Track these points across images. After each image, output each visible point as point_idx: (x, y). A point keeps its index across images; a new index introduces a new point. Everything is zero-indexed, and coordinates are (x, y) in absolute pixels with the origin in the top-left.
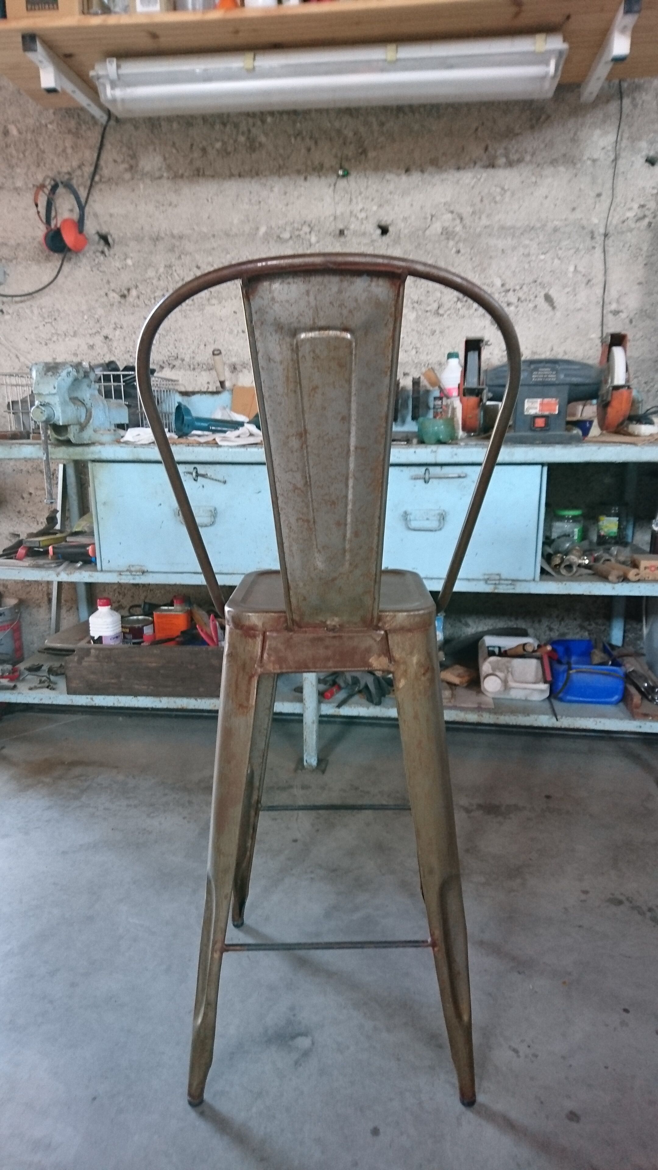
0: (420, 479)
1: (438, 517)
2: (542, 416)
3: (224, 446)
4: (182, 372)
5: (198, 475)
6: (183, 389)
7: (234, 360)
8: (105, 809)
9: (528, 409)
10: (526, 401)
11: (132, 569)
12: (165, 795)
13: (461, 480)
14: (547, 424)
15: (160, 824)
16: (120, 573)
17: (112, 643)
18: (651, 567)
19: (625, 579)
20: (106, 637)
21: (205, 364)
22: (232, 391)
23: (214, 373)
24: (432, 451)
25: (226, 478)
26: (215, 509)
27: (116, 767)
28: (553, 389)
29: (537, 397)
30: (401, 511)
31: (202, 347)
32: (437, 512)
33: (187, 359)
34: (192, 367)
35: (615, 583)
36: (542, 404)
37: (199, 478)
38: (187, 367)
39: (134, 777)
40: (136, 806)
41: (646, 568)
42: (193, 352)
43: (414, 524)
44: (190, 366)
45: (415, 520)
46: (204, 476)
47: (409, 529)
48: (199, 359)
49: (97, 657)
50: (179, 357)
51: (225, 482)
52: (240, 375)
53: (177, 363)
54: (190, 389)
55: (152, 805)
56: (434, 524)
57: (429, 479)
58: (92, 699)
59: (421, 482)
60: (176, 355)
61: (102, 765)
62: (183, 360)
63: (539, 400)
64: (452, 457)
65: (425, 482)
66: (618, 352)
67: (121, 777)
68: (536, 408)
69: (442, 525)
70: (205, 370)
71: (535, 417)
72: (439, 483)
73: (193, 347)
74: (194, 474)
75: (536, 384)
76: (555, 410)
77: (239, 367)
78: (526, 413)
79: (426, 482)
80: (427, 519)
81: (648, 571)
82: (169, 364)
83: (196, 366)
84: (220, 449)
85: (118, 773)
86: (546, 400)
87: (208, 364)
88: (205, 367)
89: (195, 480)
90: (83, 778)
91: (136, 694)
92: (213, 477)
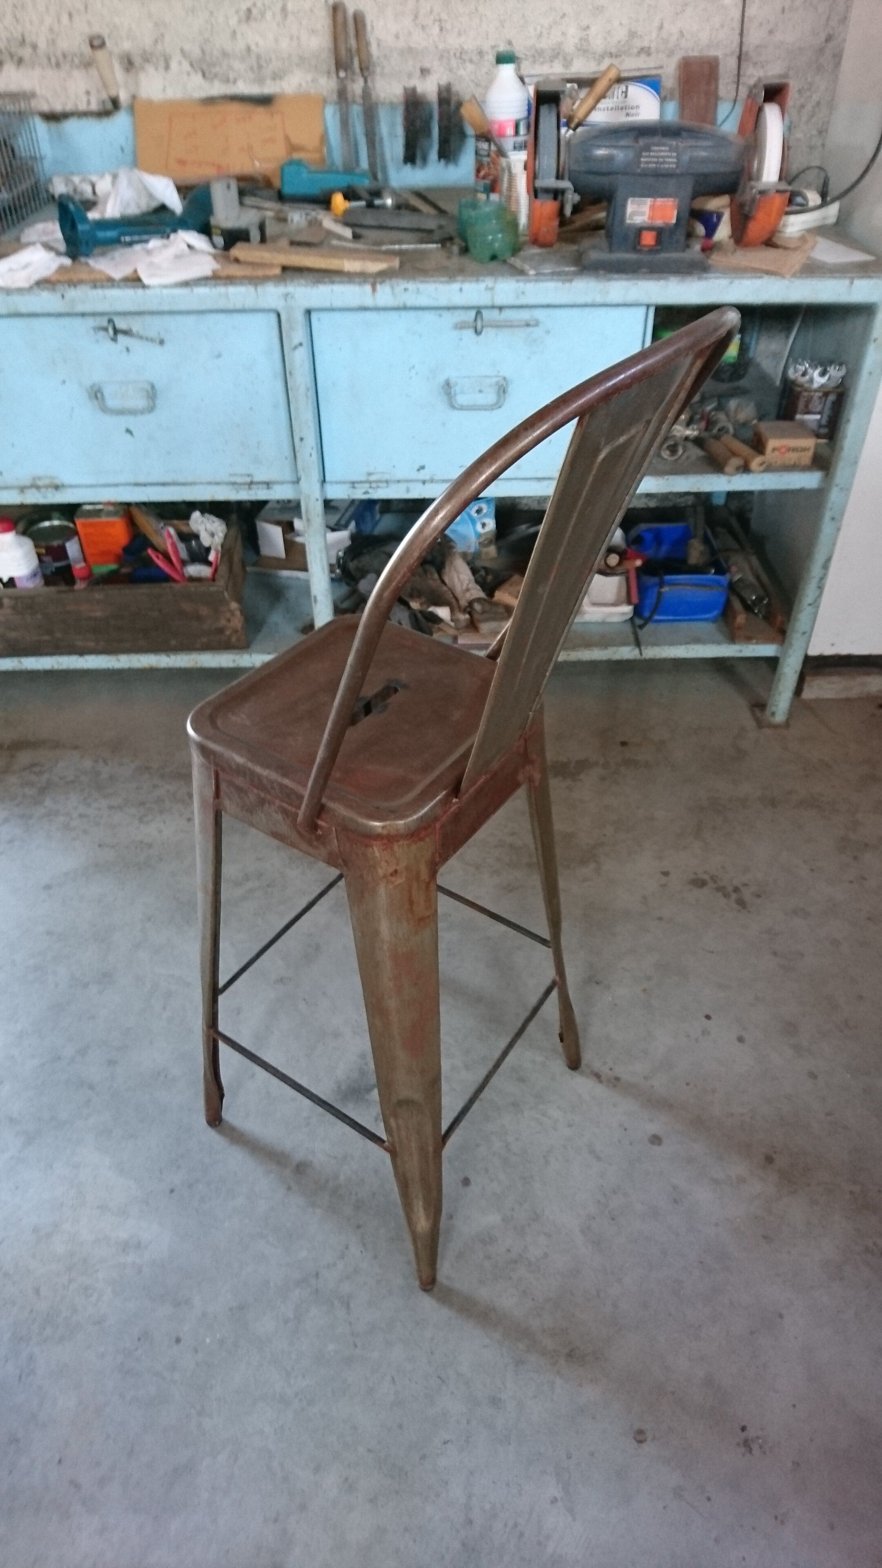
0: (469, 327)
1: (496, 387)
2: (650, 228)
3: (154, 287)
4: (37, 73)
5: (116, 331)
6: (45, 108)
7: (127, 46)
8: (81, 816)
9: (634, 214)
10: (630, 201)
11: (40, 483)
12: (155, 786)
13: (530, 329)
14: (659, 240)
15: (160, 832)
16: (22, 489)
17: (30, 585)
18: (782, 447)
19: (745, 469)
20: (20, 578)
21: (76, 55)
22: (132, 108)
23: (93, 72)
24: (487, 289)
25: (163, 335)
26: (153, 387)
27: (76, 748)
28: (672, 182)
29: (645, 197)
30: (442, 379)
31: (65, 19)
32: (495, 380)
33: (42, 45)
34: (53, 60)
35: (732, 475)
36: (652, 207)
37: (120, 337)
38: (45, 61)
39: (105, 762)
40: (120, 808)
41: (774, 450)
42: (51, 30)
43: (461, 399)
44: (49, 59)
45: (462, 392)
46: (127, 333)
47: (453, 407)
48: (63, 44)
49: (14, 608)
50: (28, 40)
51: (162, 342)
52: (142, 76)
53: (26, 53)
54: (58, 108)
55: (142, 804)
56: (490, 397)
57: (483, 327)
58: (20, 662)
59: (469, 333)
60: (20, 37)
61: (56, 745)
62: (35, 47)
63: (649, 201)
64: (518, 297)
65: (476, 331)
66: (772, 115)
67: (88, 764)
68: (643, 214)
69: (502, 400)
70: (78, 67)
71: (639, 231)
72: (497, 335)
73: (48, 20)
74: (111, 331)
75: (645, 174)
76: (671, 219)
77: (137, 60)
78: (628, 221)
79: (478, 332)
80: (481, 391)
81: (777, 453)
82: (12, 56)
83: (61, 59)
84: (147, 292)
85: (82, 757)
86: (660, 201)
87: (82, 55)
88: (76, 61)
89: (114, 339)
90: (36, 769)
91: (82, 652)
92: (141, 333)
